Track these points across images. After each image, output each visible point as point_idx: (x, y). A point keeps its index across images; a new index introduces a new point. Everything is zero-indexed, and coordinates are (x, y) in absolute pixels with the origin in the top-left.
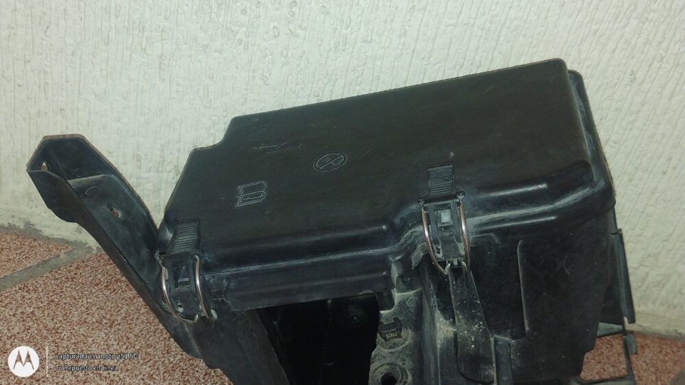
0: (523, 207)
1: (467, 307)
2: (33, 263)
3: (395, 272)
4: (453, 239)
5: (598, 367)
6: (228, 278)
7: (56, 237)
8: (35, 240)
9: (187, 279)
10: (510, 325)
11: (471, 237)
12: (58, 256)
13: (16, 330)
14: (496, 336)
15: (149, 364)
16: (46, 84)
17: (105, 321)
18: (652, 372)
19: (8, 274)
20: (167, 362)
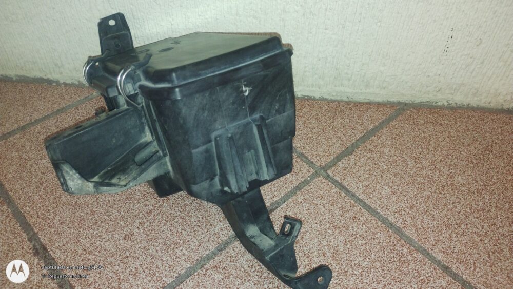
2: (81, 98)
5: (342, 120)
8: (83, 88)
19: (71, 103)
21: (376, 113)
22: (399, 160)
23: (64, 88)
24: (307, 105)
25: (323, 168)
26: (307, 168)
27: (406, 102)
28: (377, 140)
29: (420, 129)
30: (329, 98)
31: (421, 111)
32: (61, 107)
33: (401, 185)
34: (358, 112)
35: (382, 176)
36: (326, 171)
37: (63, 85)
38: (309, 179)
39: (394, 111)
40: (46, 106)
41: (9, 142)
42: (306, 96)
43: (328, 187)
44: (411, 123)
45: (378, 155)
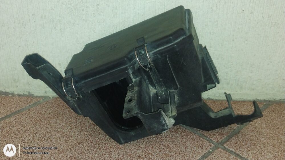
0: (165, 45)
1: (158, 82)
2: (32, 103)
3: (130, 72)
4: (145, 58)
6: (83, 84)
7: (39, 96)
8: (32, 97)
9: (70, 85)
10: (173, 85)
11: (152, 57)
12: (40, 101)
13: (28, 121)
14: (169, 90)
15: (70, 126)
16: (28, 44)
17: (55, 116)
18: (247, 112)
19: (24, 107)
20: (76, 125)
21: (250, 107)
22: (274, 136)
23: (18, 98)
25: (220, 143)
26: (208, 143)
27: (270, 100)
28: (255, 124)
29: (284, 117)
31: (282, 105)
32: (18, 110)
33: (280, 152)
34: (237, 107)
35: (264, 147)
36: (223, 145)
37: (17, 96)
38: (211, 150)
39: (262, 106)
40: (6, 110)
43: (227, 155)
44: (276, 113)
45: (258, 133)
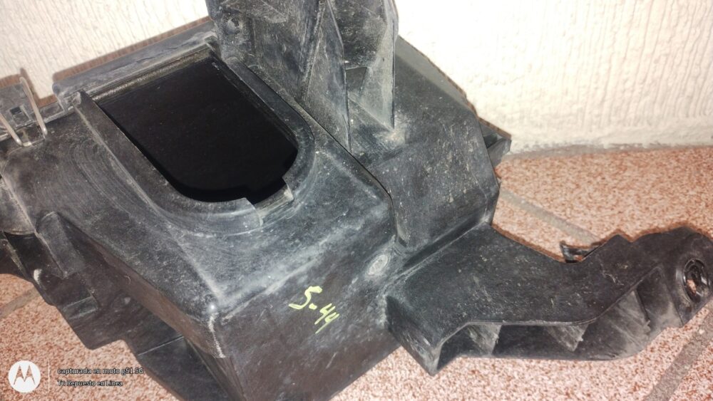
24: (629, 164)
30: (672, 142)
38: (701, 332)
41: (28, 313)
42: (620, 145)
